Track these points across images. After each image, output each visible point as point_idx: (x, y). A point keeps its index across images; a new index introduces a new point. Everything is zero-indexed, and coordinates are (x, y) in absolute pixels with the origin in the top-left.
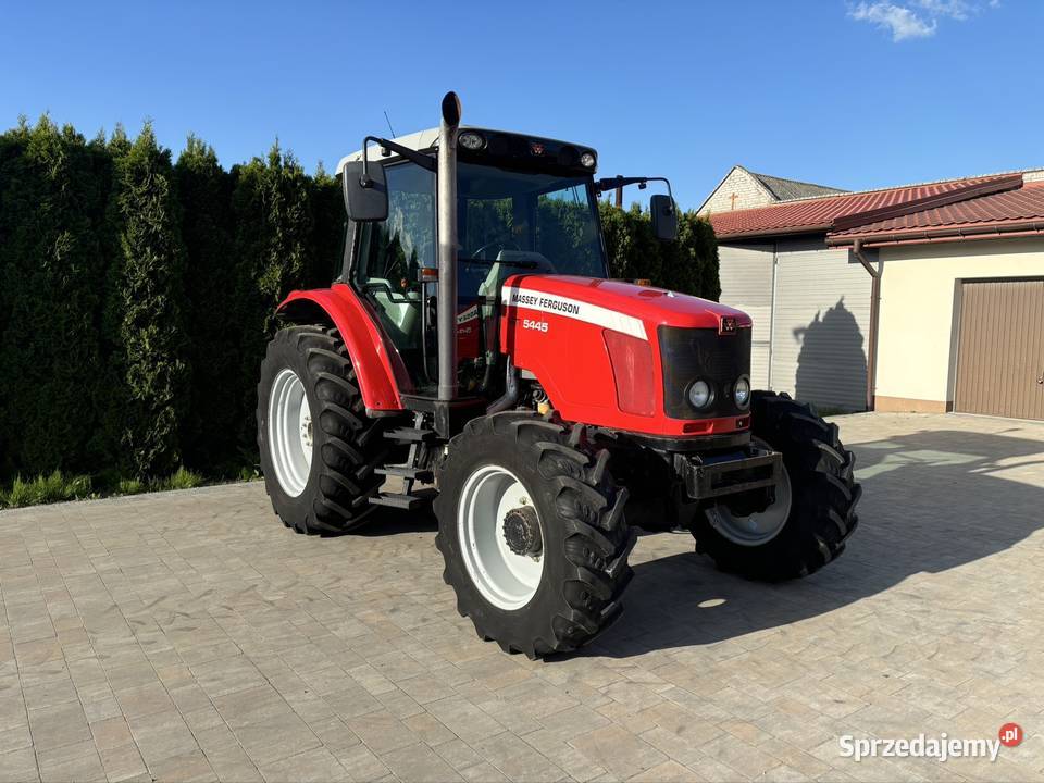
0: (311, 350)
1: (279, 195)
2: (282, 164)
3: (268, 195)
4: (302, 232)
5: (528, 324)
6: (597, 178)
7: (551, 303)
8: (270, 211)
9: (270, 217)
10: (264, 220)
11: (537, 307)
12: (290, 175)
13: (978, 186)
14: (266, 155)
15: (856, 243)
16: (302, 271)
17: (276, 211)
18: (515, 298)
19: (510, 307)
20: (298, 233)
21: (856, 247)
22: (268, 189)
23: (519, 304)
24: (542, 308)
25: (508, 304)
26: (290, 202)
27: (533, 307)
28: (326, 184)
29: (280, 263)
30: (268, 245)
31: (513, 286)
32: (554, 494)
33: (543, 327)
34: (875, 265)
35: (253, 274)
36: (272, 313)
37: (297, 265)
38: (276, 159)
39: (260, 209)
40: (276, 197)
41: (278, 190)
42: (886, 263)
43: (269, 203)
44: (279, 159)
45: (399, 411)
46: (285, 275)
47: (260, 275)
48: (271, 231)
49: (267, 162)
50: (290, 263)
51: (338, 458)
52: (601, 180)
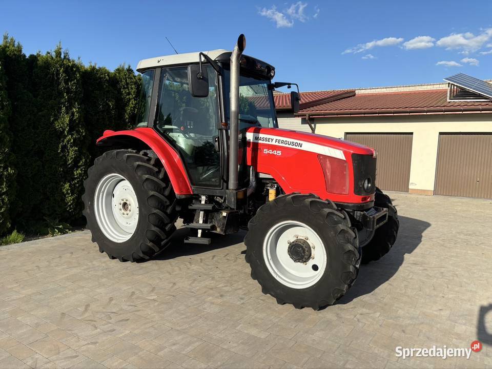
0: (137, 163)
1: (64, 75)
2: (62, 56)
3: (58, 74)
4: (77, 97)
5: (266, 151)
6: (273, 81)
7: (283, 142)
8: (59, 84)
9: (60, 87)
10: (56, 89)
11: (274, 143)
12: (69, 64)
13: (342, 94)
14: (53, 50)
15: (307, 115)
16: (79, 118)
17: (63, 84)
18: (257, 138)
19: (253, 142)
20: (75, 97)
21: (307, 117)
22: (57, 70)
23: (260, 142)
24: (277, 144)
25: (251, 141)
26: (70, 80)
27: (270, 143)
28: (85, 71)
29: (67, 113)
30: (60, 103)
31: (254, 132)
32: (336, 233)
33: (279, 153)
34: (313, 125)
35: (52, 119)
36: (63, 141)
37: (77, 115)
38: (58, 54)
39: (53, 81)
40: (62, 76)
41: (63, 72)
42: (317, 125)
43: (59, 79)
44: (60, 54)
45: (191, 195)
46: (70, 120)
47: (56, 120)
48: (60, 94)
49: (54, 54)
50: (73, 114)
51: (158, 220)
52: (275, 83)
